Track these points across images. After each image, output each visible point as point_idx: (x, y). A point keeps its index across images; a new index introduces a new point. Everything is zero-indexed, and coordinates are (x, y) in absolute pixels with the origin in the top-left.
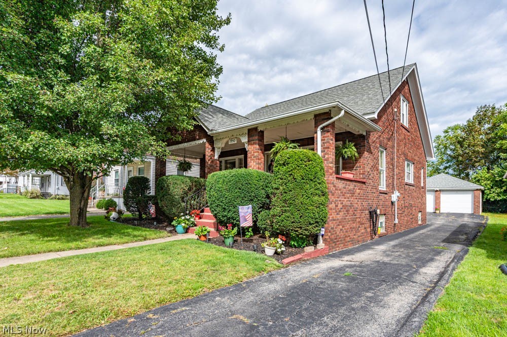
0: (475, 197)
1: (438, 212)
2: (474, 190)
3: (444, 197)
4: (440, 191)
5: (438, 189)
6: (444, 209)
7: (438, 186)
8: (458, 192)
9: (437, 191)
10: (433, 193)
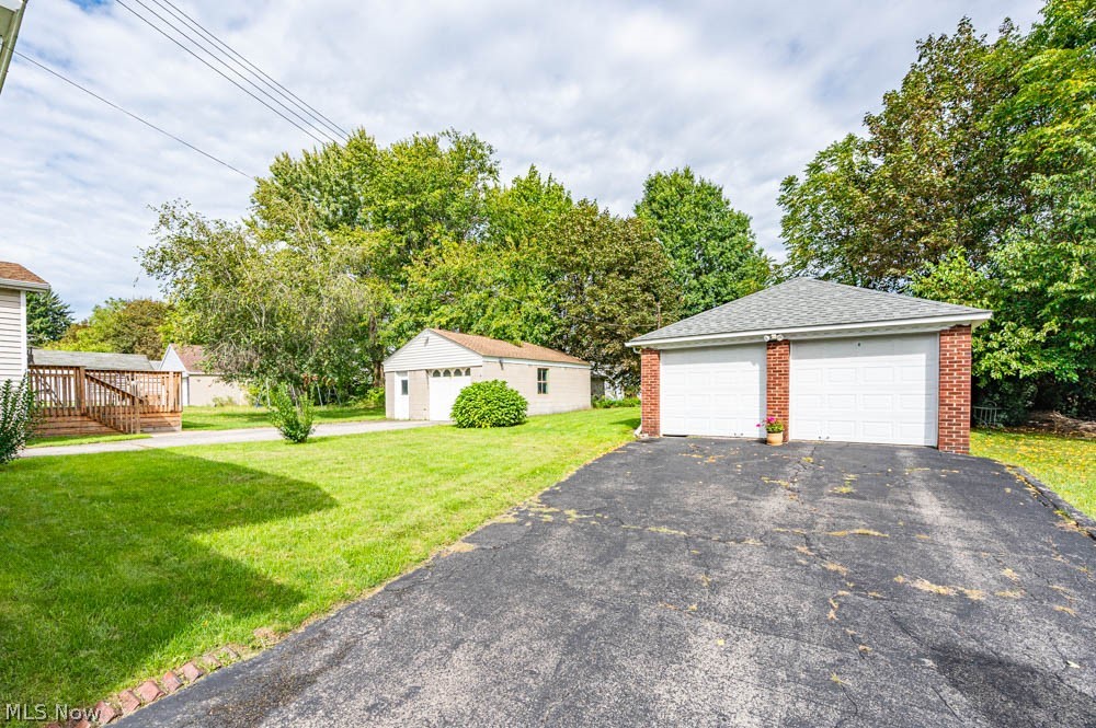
0: (944, 366)
1: (777, 439)
2: (942, 333)
3: (804, 370)
4: (787, 342)
5: (774, 334)
6: (804, 425)
7: (778, 323)
8: (865, 345)
9: (772, 344)
10: (760, 354)
